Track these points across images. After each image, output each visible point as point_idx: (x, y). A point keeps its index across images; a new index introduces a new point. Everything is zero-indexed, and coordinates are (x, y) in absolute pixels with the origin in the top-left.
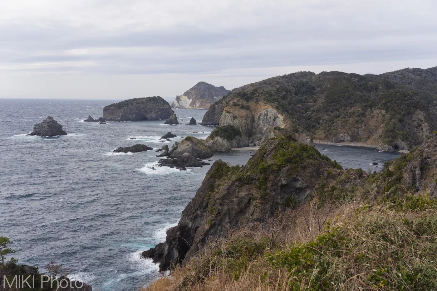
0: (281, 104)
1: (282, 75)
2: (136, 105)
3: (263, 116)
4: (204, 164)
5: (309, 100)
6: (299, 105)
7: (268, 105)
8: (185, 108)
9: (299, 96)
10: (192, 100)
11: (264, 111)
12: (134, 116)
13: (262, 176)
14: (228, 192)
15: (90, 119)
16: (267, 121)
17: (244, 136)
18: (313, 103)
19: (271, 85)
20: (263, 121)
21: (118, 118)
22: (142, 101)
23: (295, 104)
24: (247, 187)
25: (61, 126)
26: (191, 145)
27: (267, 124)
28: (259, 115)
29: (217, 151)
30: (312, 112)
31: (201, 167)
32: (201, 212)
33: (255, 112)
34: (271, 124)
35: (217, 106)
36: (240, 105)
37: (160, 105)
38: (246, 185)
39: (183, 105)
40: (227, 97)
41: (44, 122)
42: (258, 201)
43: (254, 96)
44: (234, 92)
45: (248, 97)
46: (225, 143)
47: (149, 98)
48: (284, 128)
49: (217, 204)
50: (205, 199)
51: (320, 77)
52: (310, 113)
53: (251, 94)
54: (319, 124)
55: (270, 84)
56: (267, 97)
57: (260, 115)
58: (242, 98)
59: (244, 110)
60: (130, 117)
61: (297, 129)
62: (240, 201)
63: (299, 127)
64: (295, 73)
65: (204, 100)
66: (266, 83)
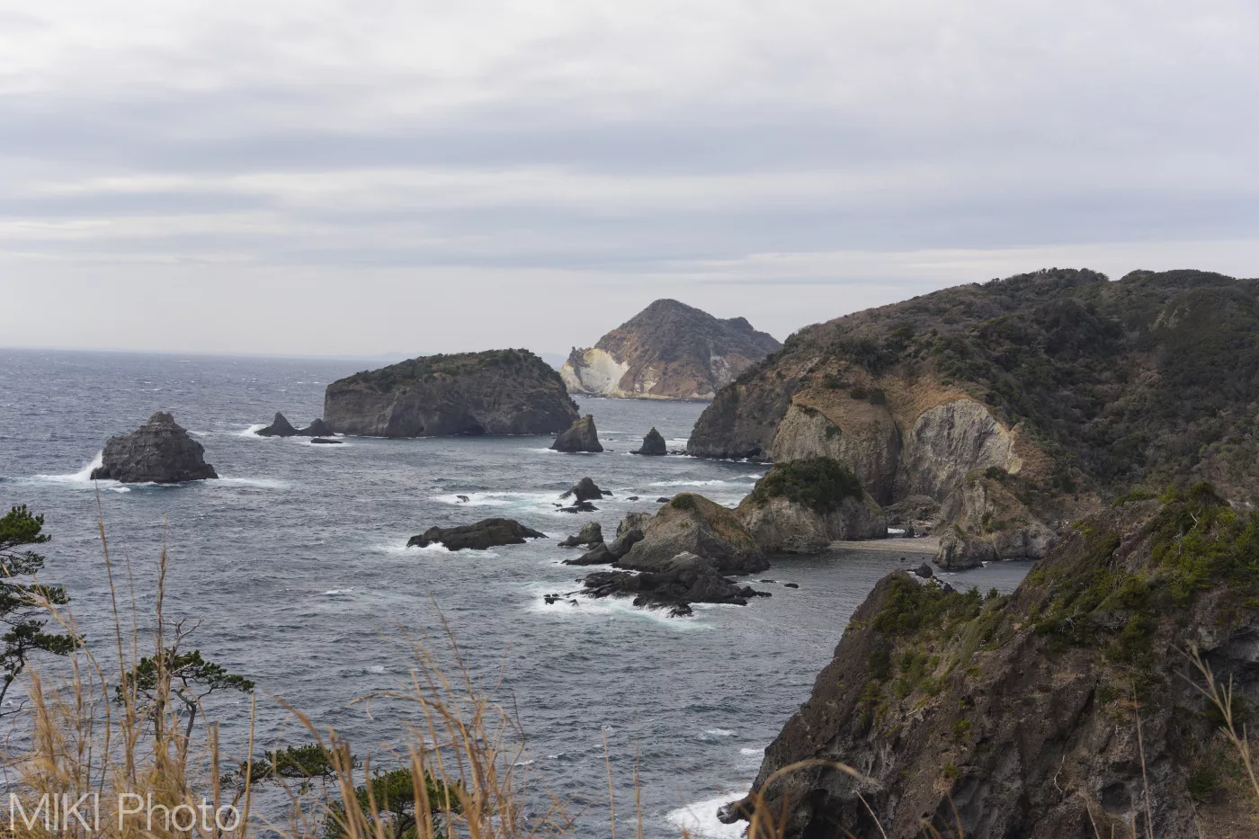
0: (999, 385)
1: (982, 281)
2: (444, 379)
3: (937, 429)
4: (749, 593)
5: (1101, 371)
6: (1066, 393)
7: (954, 389)
8: (604, 396)
9: (1061, 359)
10: (629, 364)
11: (939, 412)
12: (436, 418)
13: (1134, 618)
14: (1013, 670)
15: (281, 427)
16: (950, 446)
17: (870, 502)
18: (1115, 386)
19: (947, 316)
20: (934, 445)
21: (380, 426)
22: (464, 365)
23: (1048, 389)
24: (1079, 655)
25: (200, 446)
26: (694, 525)
27: (952, 458)
28: (919, 422)
29: (778, 550)
30: (1112, 417)
31: (744, 603)
32: (846, 750)
33: (904, 414)
34: (967, 456)
35: (743, 388)
36: (849, 386)
37: (527, 382)
38: (1073, 650)
39: (595, 383)
40: (781, 356)
41: (143, 431)
42: (1125, 703)
43: (902, 354)
44: (808, 337)
45: (879, 358)
46: (808, 522)
47: (491, 353)
48: (1019, 474)
49: (978, 709)
50: (860, 704)
51: (1129, 292)
52: (1106, 422)
53: (889, 346)
54: (1142, 464)
55: (941, 312)
56: (950, 358)
57: (926, 425)
58: (856, 362)
59: (864, 406)
60: (423, 423)
61: (1067, 479)
62: (1057, 704)
63: (1076, 470)
64: (1032, 275)
65: (674, 365)
66: (927, 310)
